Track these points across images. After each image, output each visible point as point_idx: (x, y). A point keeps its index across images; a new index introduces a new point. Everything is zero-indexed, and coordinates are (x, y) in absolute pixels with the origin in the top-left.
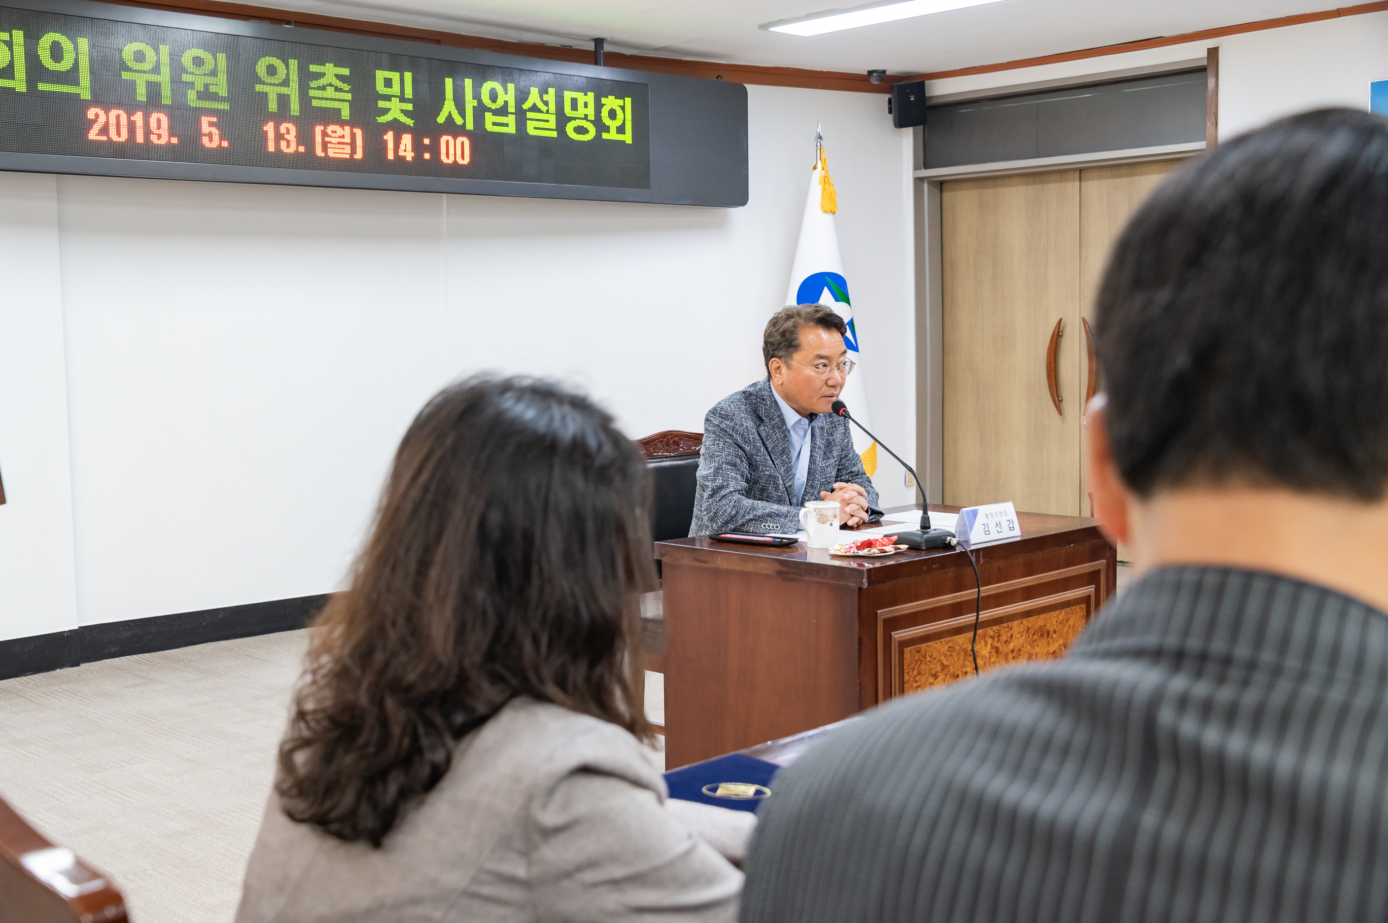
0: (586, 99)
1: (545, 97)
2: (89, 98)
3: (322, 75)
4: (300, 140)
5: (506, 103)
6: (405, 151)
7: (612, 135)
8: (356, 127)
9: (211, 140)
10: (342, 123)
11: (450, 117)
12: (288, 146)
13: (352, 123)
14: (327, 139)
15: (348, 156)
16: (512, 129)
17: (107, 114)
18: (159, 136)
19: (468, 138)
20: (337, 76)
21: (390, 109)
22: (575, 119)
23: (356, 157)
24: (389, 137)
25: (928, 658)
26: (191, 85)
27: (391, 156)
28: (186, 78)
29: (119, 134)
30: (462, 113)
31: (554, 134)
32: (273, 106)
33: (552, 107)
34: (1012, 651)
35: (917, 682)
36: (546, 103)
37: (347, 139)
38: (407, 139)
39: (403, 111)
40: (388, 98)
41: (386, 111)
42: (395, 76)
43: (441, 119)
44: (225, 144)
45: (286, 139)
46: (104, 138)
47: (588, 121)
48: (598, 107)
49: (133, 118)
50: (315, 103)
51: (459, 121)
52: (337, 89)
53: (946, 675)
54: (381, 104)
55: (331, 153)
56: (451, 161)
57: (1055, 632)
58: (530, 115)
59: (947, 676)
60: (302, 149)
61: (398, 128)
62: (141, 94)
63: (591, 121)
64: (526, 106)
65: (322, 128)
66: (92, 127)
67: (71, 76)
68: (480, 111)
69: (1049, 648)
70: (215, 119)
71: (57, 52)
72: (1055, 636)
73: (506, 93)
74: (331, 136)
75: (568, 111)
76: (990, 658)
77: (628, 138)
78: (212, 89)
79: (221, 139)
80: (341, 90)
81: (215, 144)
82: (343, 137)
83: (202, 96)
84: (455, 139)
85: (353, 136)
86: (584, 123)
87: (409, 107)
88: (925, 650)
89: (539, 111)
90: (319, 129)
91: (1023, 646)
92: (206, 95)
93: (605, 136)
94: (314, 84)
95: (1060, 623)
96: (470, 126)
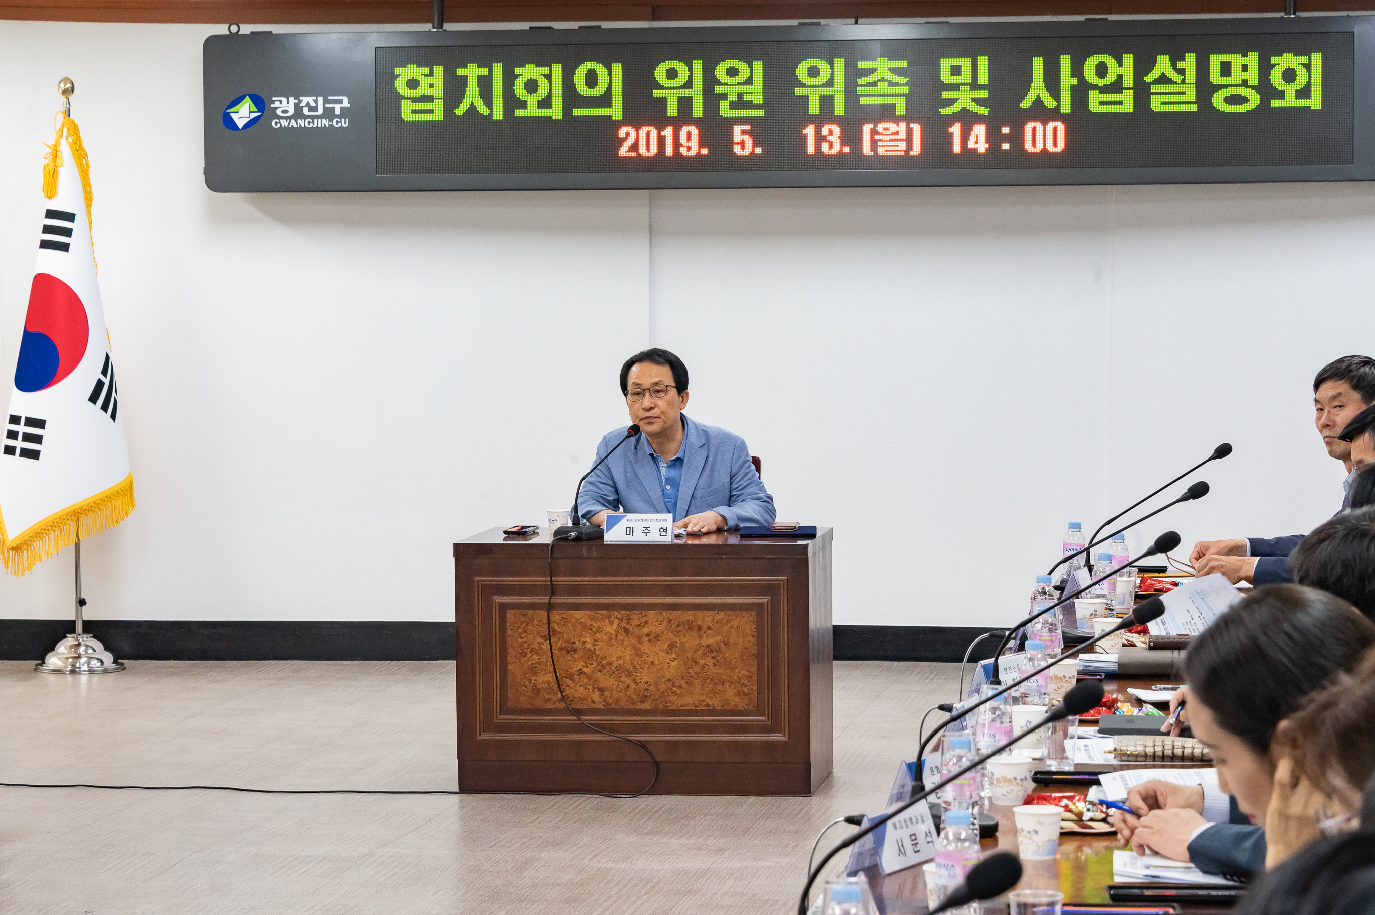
0: (1245, 61)
1: (1180, 65)
2: (620, 118)
3: (873, 71)
4: (844, 141)
5: (1120, 77)
6: (976, 143)
7: (1290, 101)
8: (914, 122)
9: (743, 148)
10: (897, 119)
11: (1038, 101)
12: (831, 147)
13: (908, 118)
14: (877, 137)
15: (902, 153)
16: (1128, 106)
17: (637, 131)
18: (689, 149)
19: (1064, 122)
20: (892, 70)
21: (957, 99)
22: (1226, 86)
23: (912, 153)
24: (956, 129)
25: (536, 622)
26: (724, 96)
27: (957, 148)
28: (718, 89)
29: (648, 148)
30: (1056, 95)
31: (1194, 108)
32: (814, 108)
33: (1191, 76)
34: (648, 635)
35: (522, 638)
36: (1182, 72)
37: (903, 135)
38: (979, 130)
39: (974, 100)
40: (955, 87)
41: (952, 101)
42: (966, 64)
43: (1026, 104)
44: (758, 151)
45: (828, 141)
46: (634, 154)
47: (1247, 87)
48: (1265, 69)
49: (663, 133)
50: (863, 101)
51: (1050, 103)
52: (891, 84)
53: (559, 639)
54: (946, 95)
55: (881, 151)
56: (1039, 147)
57: (709, 628)
58: (1154, 88)
59: (561, 641)
60: (846, 150)
61: (967, 119)
62: (672, 110)
63: (1253, 87)
64: (1149, 79)
65: (872, 126)
66: (623, 145)
67: (605, 100)
68: (1081, 91)
69: (701, 641)
70: (748, 127)
71: (592, 78)
72: (709, 632)
73: (1120, 64)
74: (882, 134)
75: (1215, 77)
76: (617, 636)
77: (1315, 102)
78: (746, 98)
79: (755, 146)
80: (897, 84)
81: (748, 150)
82: (897, 133)
83: (733, 105)
84: (1045, 124)
85: (909, 132)
86: (1242, 91)
87: (984, 94)
88: (532, 616)
89: (1170, 82)
90: (867, 128)
91: (663, 633)
92: (740, 103)
93: (1275, 103)
94: (862, 81)
95: (717, 622)
96: (1066, 107)
